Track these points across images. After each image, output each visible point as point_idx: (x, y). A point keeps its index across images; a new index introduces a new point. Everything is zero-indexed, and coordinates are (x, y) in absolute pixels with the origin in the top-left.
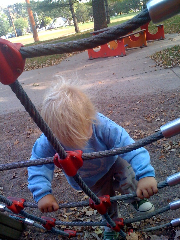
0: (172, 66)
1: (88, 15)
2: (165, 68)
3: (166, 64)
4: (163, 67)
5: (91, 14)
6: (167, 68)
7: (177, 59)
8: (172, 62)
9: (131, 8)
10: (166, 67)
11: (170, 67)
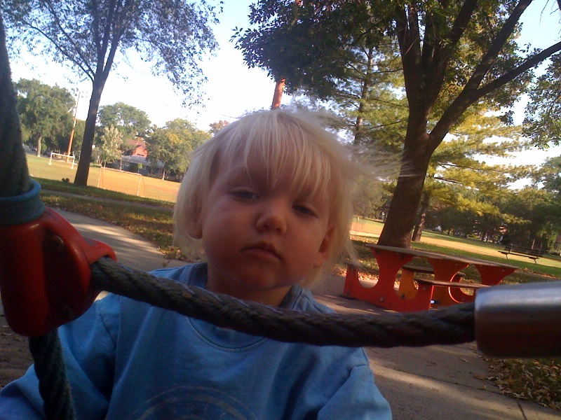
0: (522, 394)
1: (379, 208)
2: (505, 394)
3: (511, 386)
4: (501, 388)
5: (386, 207)
6: (511, 397)
7: (541, 385)
8: (525, 387)
9: (475, 229)
10: (508, 392)
11: (518, 396)
